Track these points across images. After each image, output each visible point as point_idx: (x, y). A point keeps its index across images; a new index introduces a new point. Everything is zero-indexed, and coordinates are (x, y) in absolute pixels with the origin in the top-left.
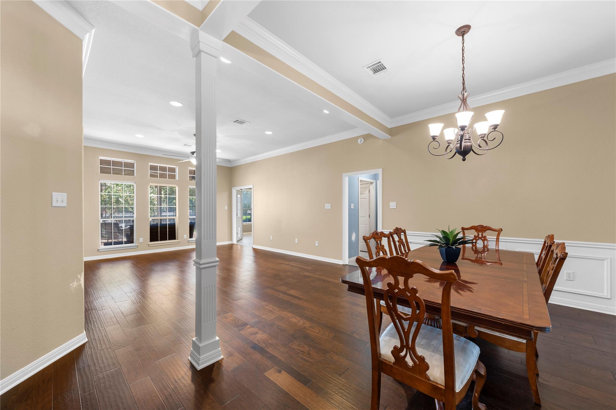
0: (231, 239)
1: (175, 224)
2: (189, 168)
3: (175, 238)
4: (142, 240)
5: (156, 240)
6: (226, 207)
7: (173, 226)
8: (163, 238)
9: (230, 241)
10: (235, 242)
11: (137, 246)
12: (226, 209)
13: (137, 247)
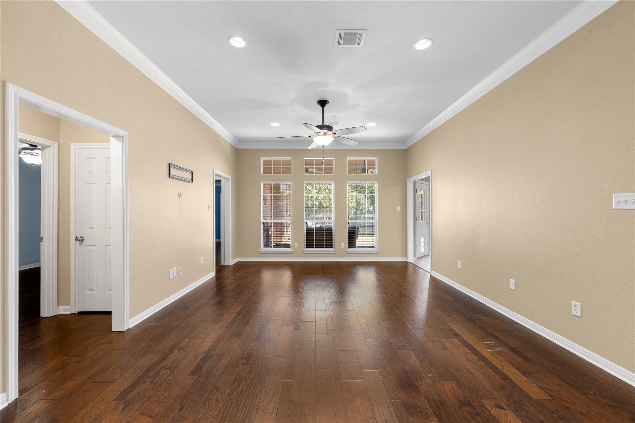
0: (406, 255)
1: (332, 229)
2: (348, 158)
3: (331, 246)
4: (297, 245)
5: (312, 247)
6: (398, 209)
7: (329, 231)
8: (319, 245)
9: (405, 258)
10: (411, 259)
11: (293, 251)
12: (398, 210)
13: (293, 253)
